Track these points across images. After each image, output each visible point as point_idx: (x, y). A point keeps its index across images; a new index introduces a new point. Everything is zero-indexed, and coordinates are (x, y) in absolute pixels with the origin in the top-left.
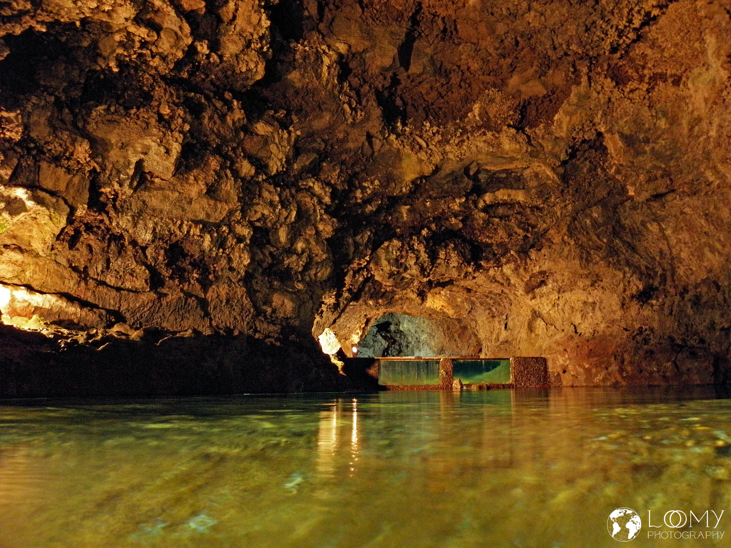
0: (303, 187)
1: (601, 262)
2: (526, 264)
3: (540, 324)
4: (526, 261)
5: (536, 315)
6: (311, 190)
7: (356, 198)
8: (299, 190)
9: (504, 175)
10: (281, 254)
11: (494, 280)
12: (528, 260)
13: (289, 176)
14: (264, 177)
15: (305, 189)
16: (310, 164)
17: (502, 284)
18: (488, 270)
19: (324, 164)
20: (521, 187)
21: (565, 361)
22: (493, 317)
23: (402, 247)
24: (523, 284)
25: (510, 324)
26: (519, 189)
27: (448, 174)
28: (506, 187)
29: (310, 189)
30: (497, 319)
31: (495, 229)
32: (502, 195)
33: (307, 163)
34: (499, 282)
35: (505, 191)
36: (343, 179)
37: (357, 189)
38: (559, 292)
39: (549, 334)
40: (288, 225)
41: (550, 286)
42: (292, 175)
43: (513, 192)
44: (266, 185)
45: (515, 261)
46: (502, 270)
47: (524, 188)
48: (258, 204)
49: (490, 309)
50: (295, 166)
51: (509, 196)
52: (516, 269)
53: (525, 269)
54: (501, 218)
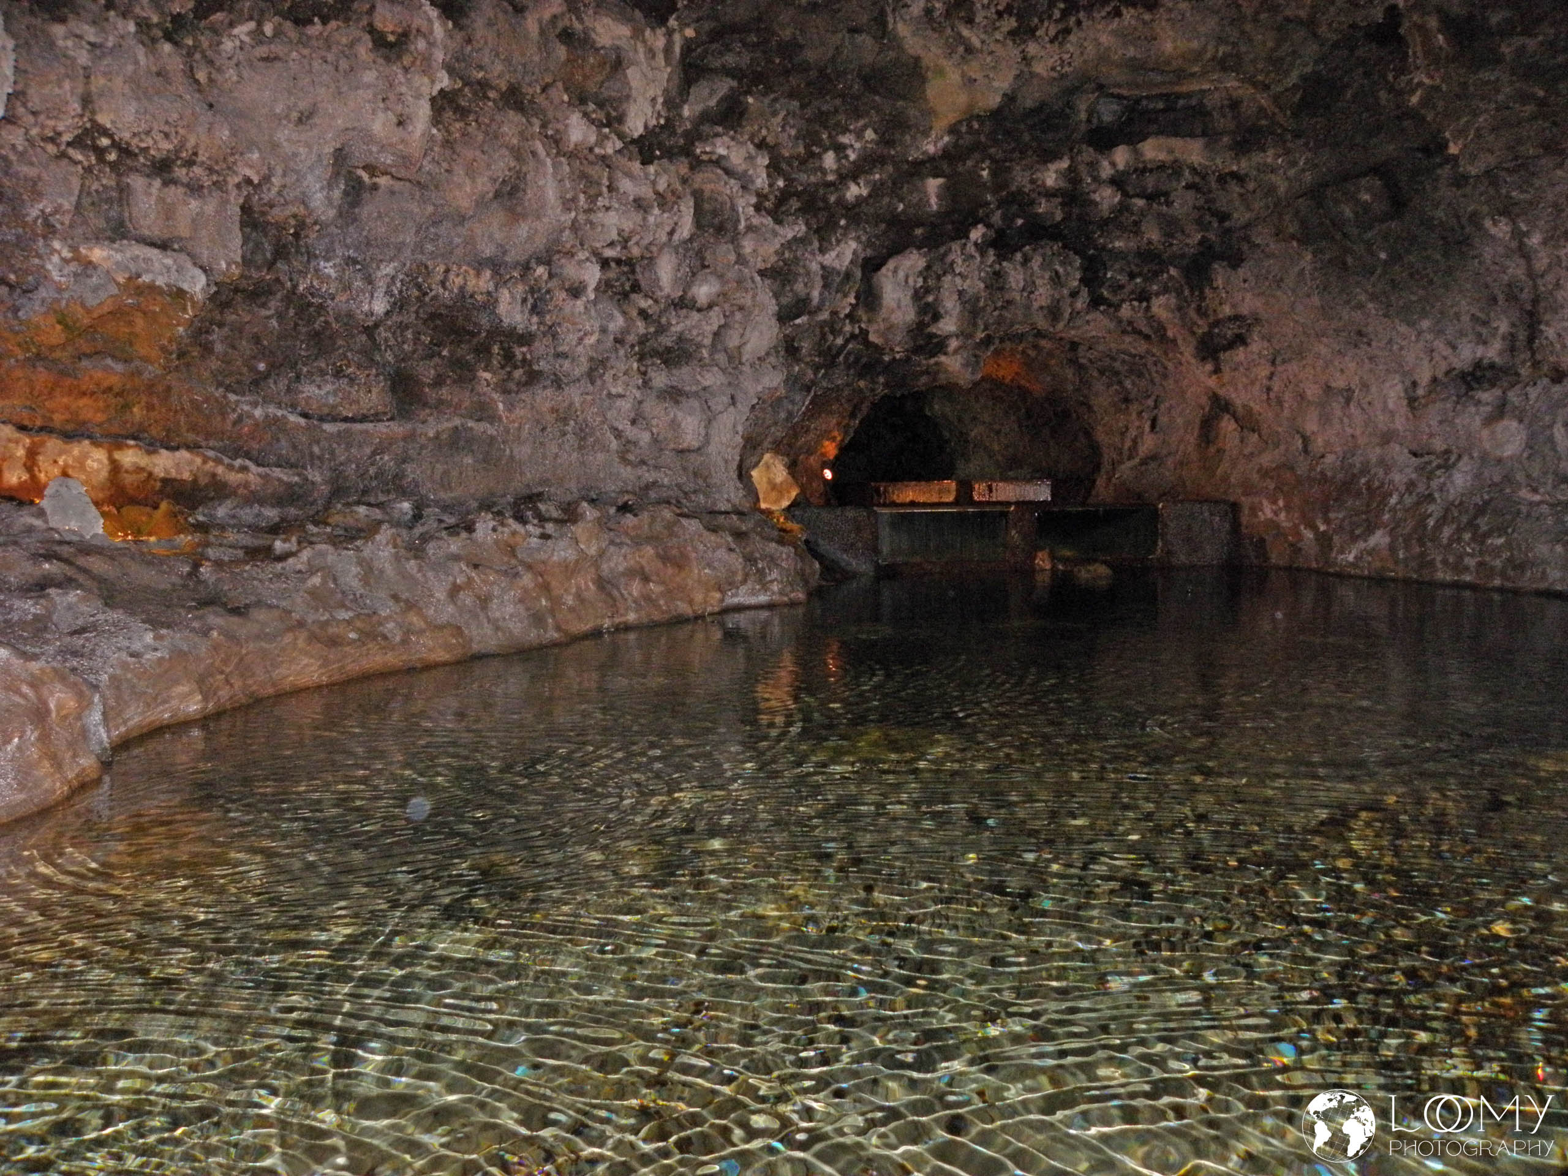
0: (705, 157)
1: (1370, 305)
2: (1202, 298)
3: (1228, 425)
4: (1202, 292)
5: (1220, 406)
6: (723, 163)
7: (824, 172)
8: (696, 164)
9: (1161, 105)
10: (662, 313)
11: (1130, 328)
12: (1207, 291)
13: (673, 133)
14: (619, 145)
15: (711, 161)
16: (719, 103)
17: (1147, 337)
18: (1118, 307)
19: (750, 100)
20: (1199, 131)
21: (1276, 513)
22: (1126, 400)
23: (928, 267)
24: (1194, 342)
25: (1163, 420)
26: (1192, 135)
27: (1032, 110)
28: (1161, 132)
29: (718, 162)
30: (1134, 407)
31: (1136, 223)
32: (1153, 150)
33: (712, 103)
34: (1140, 333)
35: (1162, 140)
36: (793, 132)
37: (826, 150)
38: (1273, 363)
39: (1247, 451)
40: (676, 248)
41: (1255, 347)
42: (679, 131)
43: (1176, 143)
44: (623, 161)
45: (1179, 293)
46: (1148, 308)
47: (1204, 134)
48: (608, 209)
49: (1120, 383)
50: (686, 112)
51: (1171, 151)
52: (1179, 309)
53: (1199, 309)
54: (1150, 198)
